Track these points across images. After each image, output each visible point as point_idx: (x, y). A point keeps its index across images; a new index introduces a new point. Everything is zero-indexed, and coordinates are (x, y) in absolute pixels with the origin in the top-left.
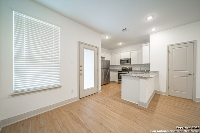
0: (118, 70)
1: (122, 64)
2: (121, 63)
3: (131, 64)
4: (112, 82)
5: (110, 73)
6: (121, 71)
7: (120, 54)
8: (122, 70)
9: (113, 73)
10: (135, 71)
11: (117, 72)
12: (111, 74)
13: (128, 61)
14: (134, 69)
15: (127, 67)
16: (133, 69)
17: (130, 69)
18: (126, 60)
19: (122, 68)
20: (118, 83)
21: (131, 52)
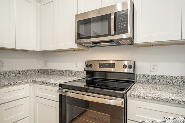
0: (71, 73)
3: (137, 41)
6: (83, 77)
8: (88, 73)
10: (152, 80)
14: (144, 68)
15: (112, 57)
17: (127, 70)
18: (106, 17)
19: (87, 66)
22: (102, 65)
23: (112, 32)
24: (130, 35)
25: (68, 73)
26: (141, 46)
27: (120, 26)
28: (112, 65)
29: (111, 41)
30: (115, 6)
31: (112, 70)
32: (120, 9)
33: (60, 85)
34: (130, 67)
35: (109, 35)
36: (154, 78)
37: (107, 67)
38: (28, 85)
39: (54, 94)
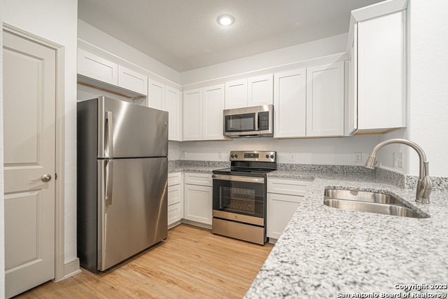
0: (214, 164)
1: (232, 138)
2: (227, 129)
3: (276, 135)
4: (184, 223)
6: (228, 167)
7: (221, 86)
8: (233, 163)
9: (189, 180)
10: (290, 168)
11: (210, 175)
12: (180, 188)
13: (258, 122)
14: (285, 158)
15: (256, 148)
16: (280, 161)
17: (269, 160)
18: (252, 115)
19: (232, 156)
20: (215, 234)
21: (277, 75)
22: (248, 155)
23: (257, 128)
24: (270, 131)
27: (263, 124)
28: (256, 156)
29: (256, 135)
30: (261, 107)
31: (257, 160)
32: (266, 109)
33: (214, 172)
34: (272, 157)
35: (254, 130)
36: (292, 166)
37: (252, 157)
38: (180, 173)
39: (206, 180)
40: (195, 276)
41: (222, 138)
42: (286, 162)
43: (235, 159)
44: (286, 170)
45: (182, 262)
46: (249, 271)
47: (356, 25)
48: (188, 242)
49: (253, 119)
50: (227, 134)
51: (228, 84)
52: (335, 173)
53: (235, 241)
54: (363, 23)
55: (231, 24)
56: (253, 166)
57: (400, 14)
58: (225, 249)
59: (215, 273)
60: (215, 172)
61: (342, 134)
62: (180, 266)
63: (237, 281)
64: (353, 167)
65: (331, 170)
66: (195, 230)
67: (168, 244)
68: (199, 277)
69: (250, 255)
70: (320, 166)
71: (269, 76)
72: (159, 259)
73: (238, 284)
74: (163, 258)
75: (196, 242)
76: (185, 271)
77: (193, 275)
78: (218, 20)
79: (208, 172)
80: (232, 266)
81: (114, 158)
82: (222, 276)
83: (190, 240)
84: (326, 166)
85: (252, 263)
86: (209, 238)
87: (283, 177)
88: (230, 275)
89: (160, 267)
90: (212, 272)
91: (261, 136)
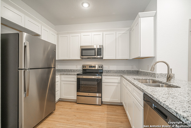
0: (74, 71)
2: (82, 55)
4: (61, 100)
5: (57, 80)
6: (81, 72)
7: (79, 35)
14: (106, 68)
16: (104, 69)
17: (100, 68)
18: (94, 49)
19: (83, 67)
20: (78, 103)
21: (104, 33)
22: (91, 67)
23: (96, 55)
24: (102, 56)
25: (72, 71)
26: (104, 60)
27: (99, 53)
28: (95, 67)
29: (96, 58)
34: (101, 67)
35: (95, 55)
36: (109, 71)
37: (93, 67)
39: (74, 78)
40: (77, 125)
41: (79, 59)
42: (107, 69)
43: (84, 68)
44: (107, 73)
45: (68, 120)
46: (100, 118)
47: (139, 18)
48: (66, 109)
49: (94, 51)
50: (82, 57)
51: (82, 34)
52: (125, 73)
53: (88, 105)
54: (142, 18)
55: (88, 7)
56: (88, 71)
57: (153, 17)
58: (86, 110)
59: (86, 122)
60: (78, 75)
61: (129, 58)
62: (68, 122)
63: (97, 123)
64: (131, 71)
65: (123, 72)
66: (67, 103)
67: (56, 113)
68: (79, 126)
69: (98, 110)
70: (119, 71)
71: (101, 33)
72: (54, 121)
73: (98, 124)
74: (56, 120)
75: (70, 109)
76: (71, 124)
77: (76, 125)
78: (82, 4)
79: (74, 75)
80: (92, 117)
81: (30, 69)
82: (90, 122)
83: (67, 108)
84: (122, 71)
85: (100, 114)
86: (76, 106)
87: (109, 75)
88: (93, 121)
89: (57, 125)
90: (84, 122)
91: (97, 58)
